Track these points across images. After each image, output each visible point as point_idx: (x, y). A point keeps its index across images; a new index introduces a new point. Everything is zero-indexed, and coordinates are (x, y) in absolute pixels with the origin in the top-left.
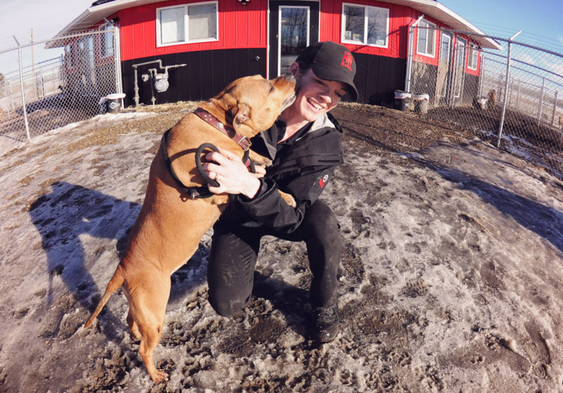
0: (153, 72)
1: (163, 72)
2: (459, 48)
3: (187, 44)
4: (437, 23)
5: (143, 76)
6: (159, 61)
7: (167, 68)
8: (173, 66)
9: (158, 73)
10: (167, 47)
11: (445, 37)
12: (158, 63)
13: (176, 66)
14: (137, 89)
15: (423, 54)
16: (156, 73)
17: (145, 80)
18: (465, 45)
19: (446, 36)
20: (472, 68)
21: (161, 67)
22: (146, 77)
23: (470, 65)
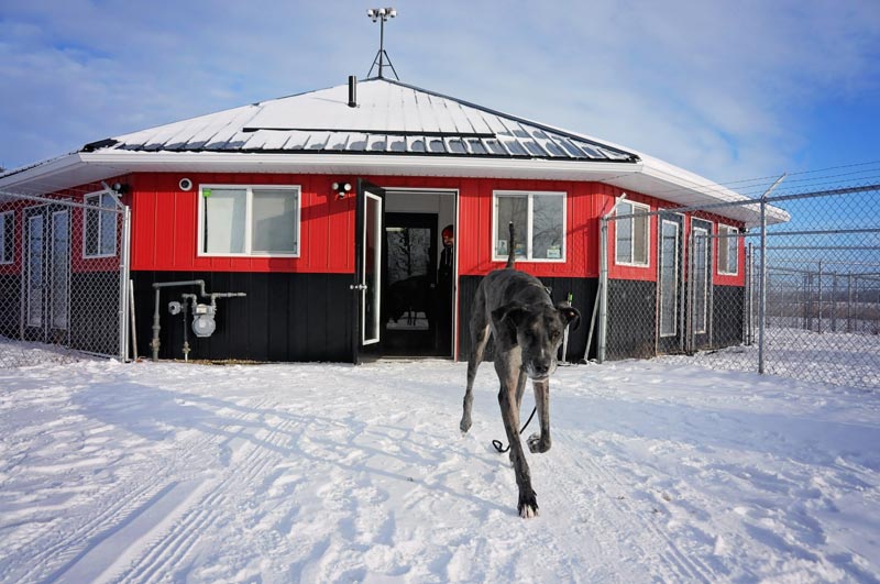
0: (190, 300)
1: (207, 302)
2: (697, 240)
3: (250, 258)
4: (651, 203)
5: (171, 304)
6: (201, 282)
7: (214, 296)
8: (225, 295)
9: (199, 302)
10: (216, 258)
11: (669, 226)
12: (199, 286)
13: (230, 295)
14: (157, 327)
15: (629, 264)
16: (195, 301)
17: (174, 312)
18: (710, 232)
19: (668, 222)
20: (729, 273)
21: (204, 293)
22: (176, 308)
23: (723, 268)
